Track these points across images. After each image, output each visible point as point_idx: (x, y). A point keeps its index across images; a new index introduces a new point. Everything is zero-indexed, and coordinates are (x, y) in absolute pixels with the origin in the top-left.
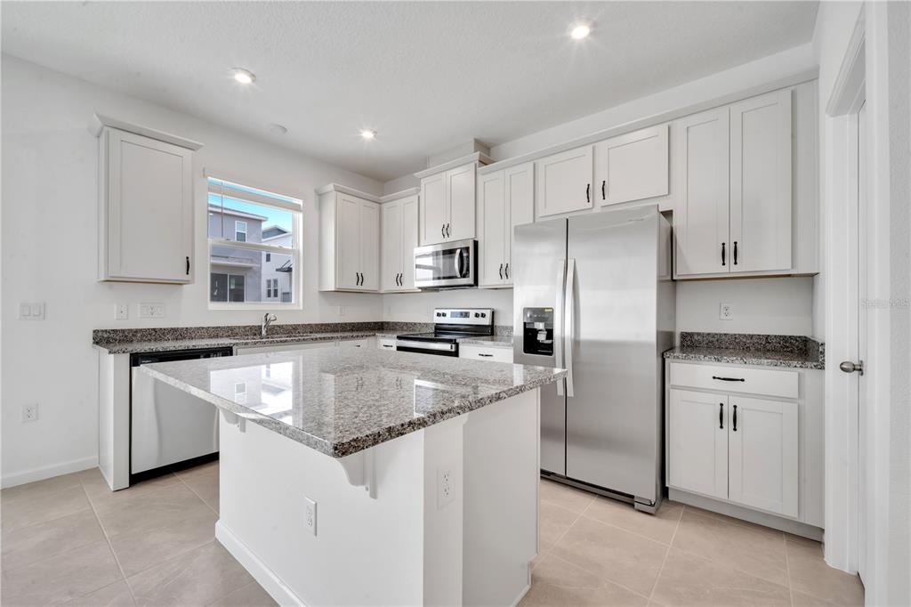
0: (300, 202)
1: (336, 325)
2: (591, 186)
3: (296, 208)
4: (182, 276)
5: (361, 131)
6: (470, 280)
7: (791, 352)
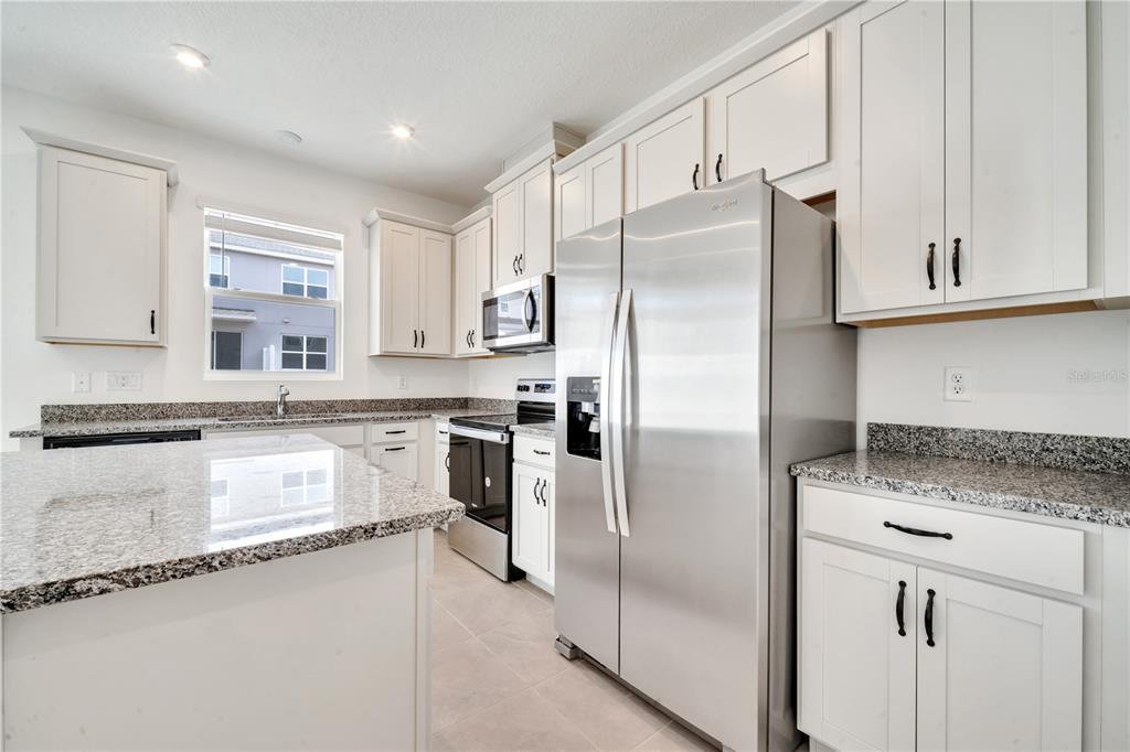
0: (340, 237)
1: (394, 402)
2: (701, 168)
3: (335, 245)
4: (144, 335)
5: (391, 126)
6: (539, 336)
7: (1102, 472)
